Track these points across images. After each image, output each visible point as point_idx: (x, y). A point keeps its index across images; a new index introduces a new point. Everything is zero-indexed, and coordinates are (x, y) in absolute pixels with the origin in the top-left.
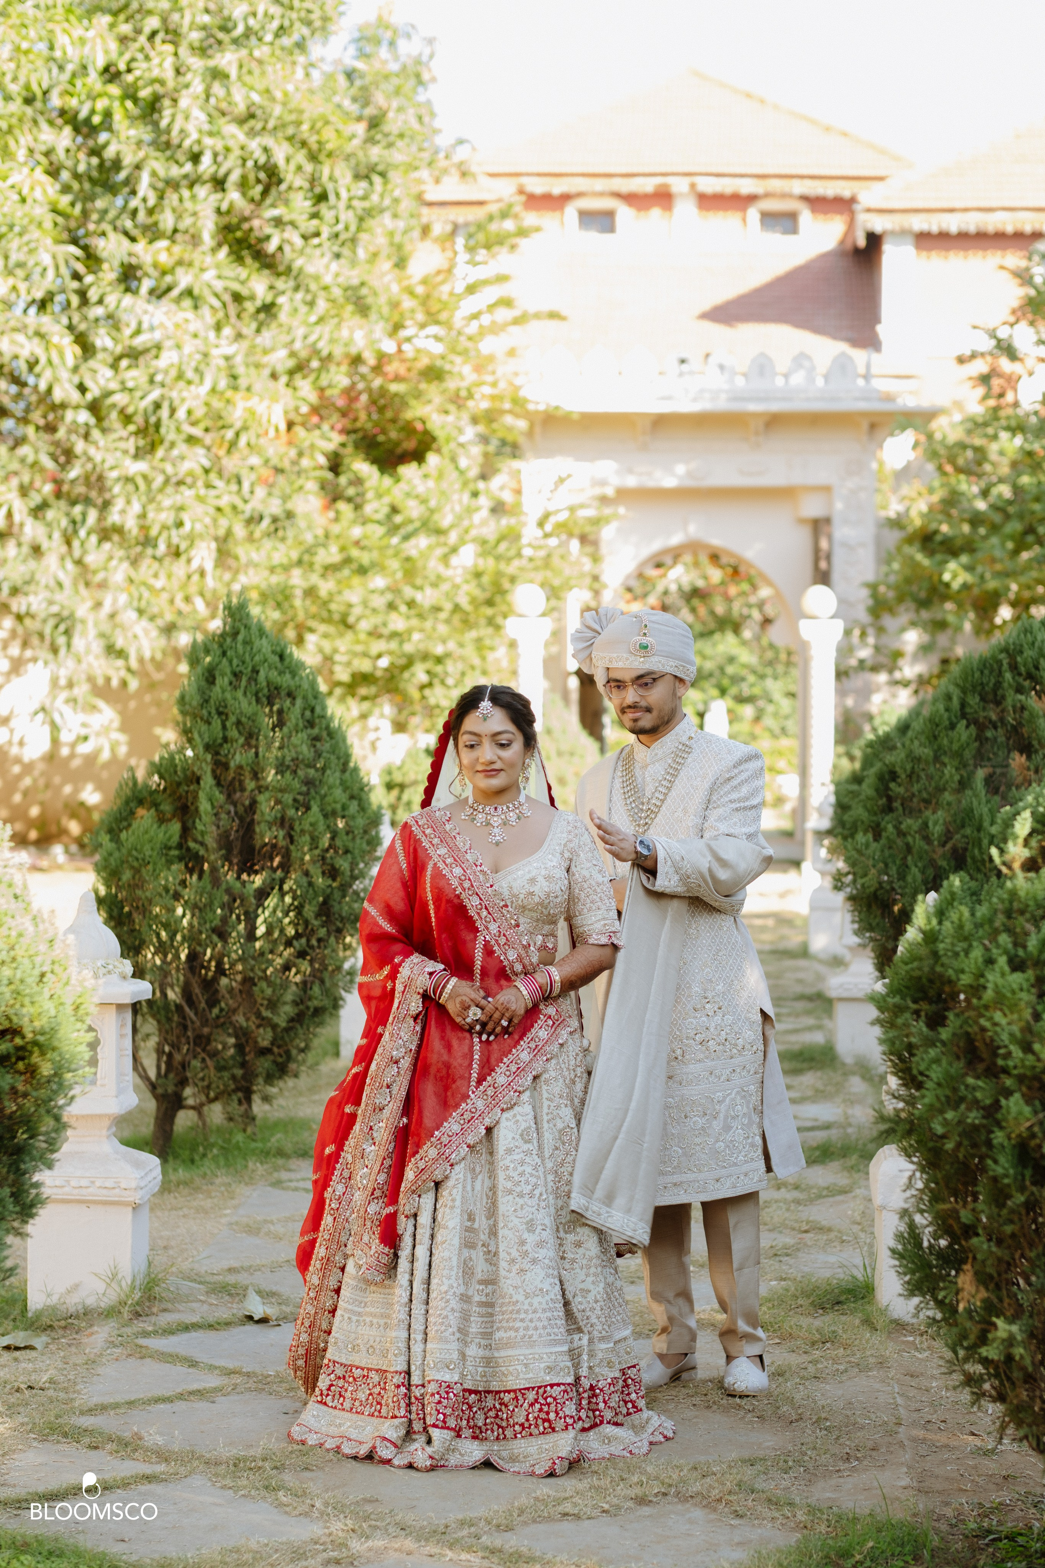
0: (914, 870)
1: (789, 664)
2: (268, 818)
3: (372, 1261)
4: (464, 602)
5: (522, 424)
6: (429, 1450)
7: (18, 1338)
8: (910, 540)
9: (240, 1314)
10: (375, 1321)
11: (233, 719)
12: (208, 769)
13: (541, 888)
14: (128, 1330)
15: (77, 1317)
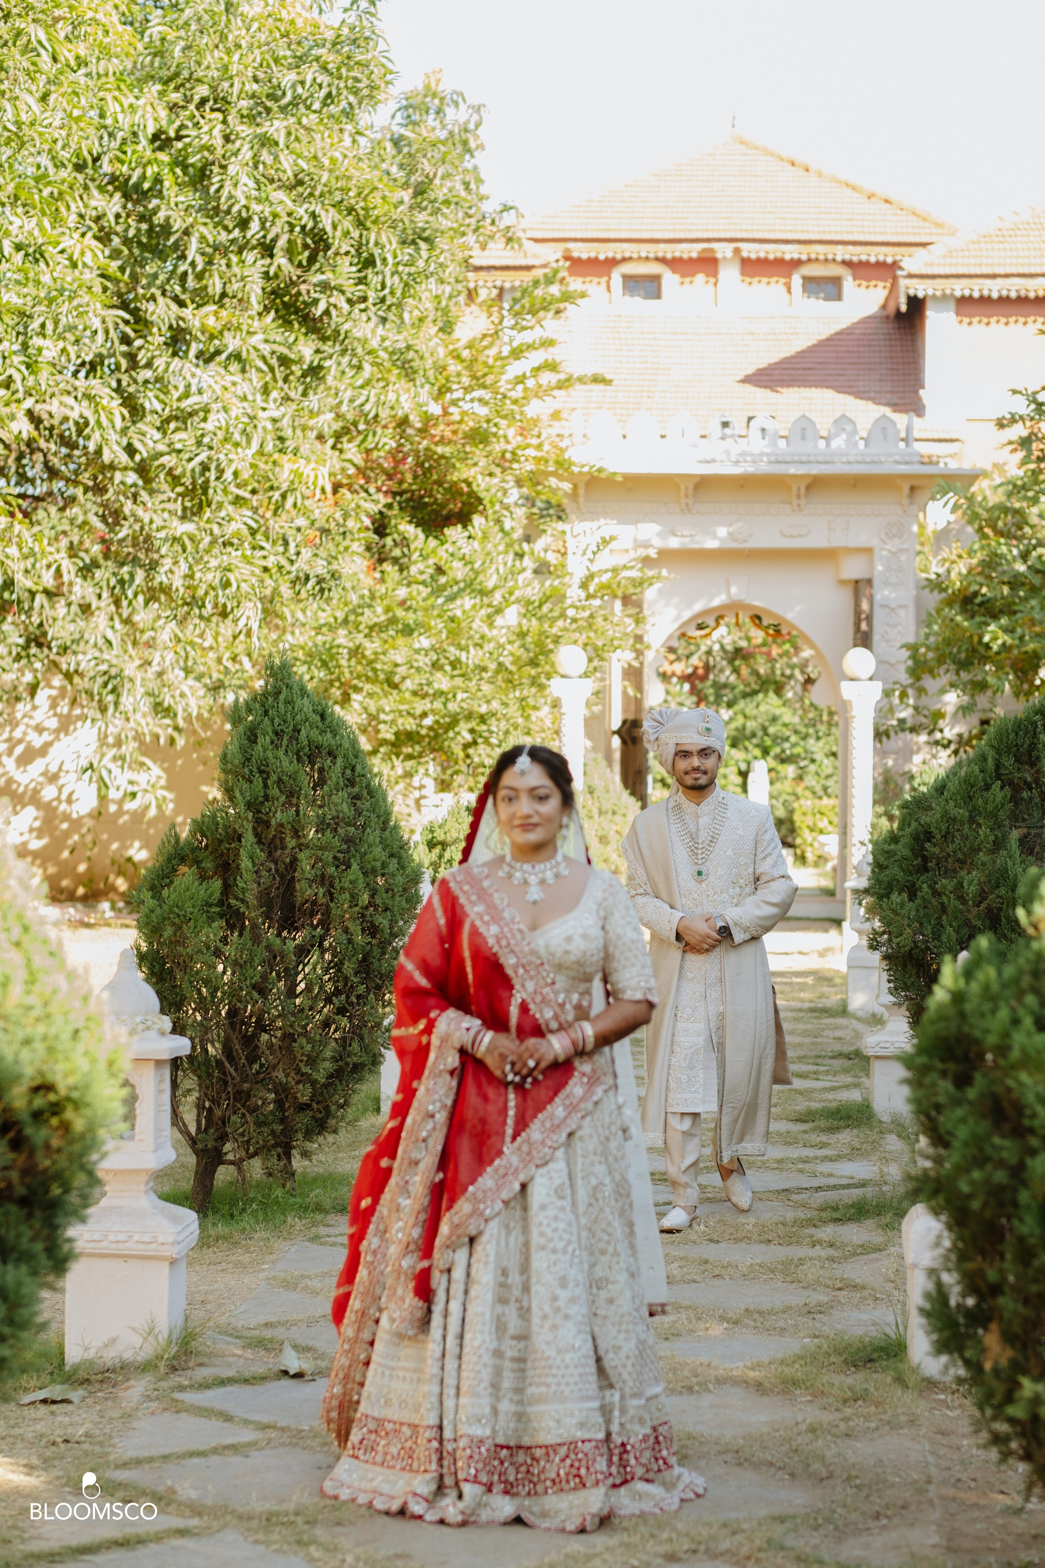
0: (949, 930)
1: (830, 724)
2: (308, 876)
3: (405, 1314)
4: (507, 661)
5: (567, 486)
6: (461, 1505)
7: (55, 1391)
8: (950, 603)
9: (276, 1369)
10: (408, 1375)
11: (274, 777)
12: (249, 827)
13: (578, 947)
14: (164, 1385)
15: (114, 1371)
